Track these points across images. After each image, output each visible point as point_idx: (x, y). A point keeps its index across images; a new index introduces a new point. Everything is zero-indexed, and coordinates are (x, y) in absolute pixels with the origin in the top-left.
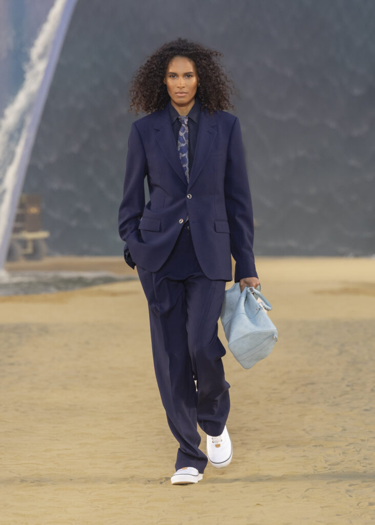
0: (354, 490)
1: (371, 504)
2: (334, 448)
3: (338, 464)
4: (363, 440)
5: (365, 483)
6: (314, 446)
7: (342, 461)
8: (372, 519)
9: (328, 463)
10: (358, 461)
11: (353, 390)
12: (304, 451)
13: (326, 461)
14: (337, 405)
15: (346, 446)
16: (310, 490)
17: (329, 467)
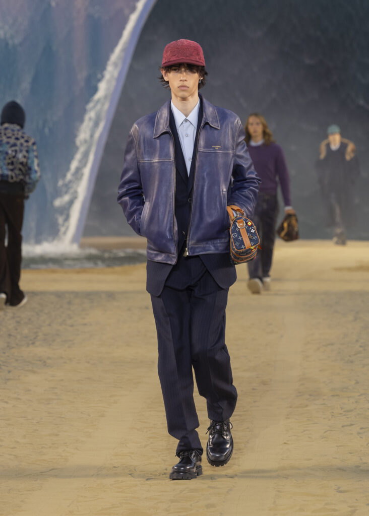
0: (364, 432)
2: (349, 397)
3: (351, 411)
6: (331, 396)
7: (355, 409)
9: (343, 410)
11: (365, 350)
12: (324, 400)
14: (352, 362)
15: (359, 396)
16: (328, 432)
17: (344, 413)
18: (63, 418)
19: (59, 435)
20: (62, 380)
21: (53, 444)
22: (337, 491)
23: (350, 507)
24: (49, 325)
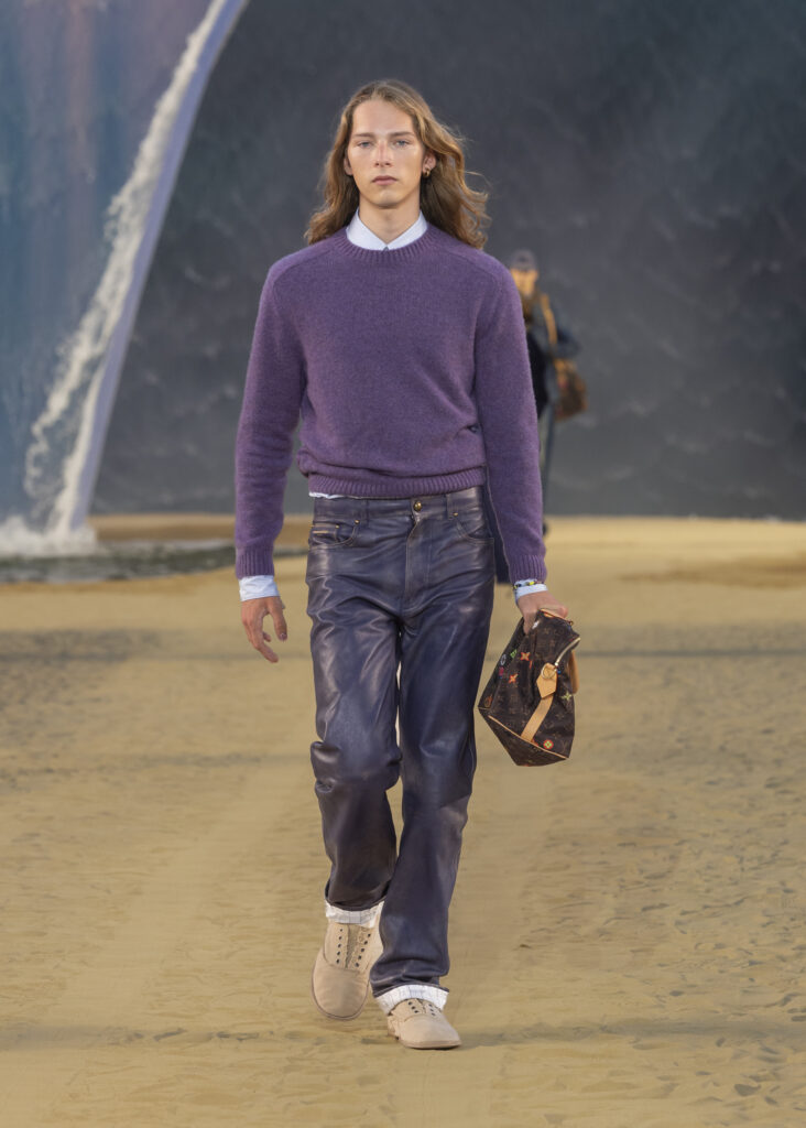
0: (690, 921)
1: (719, 946)
2: (657, 847)
3: (661, 876)
4: (706, 836)
5: (708, 910)
6: (620, 845)
7: (669, 872)
8: (721, 972)
10: (698, 871)
12: (603, 853)
13: (642, 871)
15: (677, 844)
16: (613, 922)
18: (54, 897)
19: (45, 934)
20: (50, 818)
21: (33, 953)
22: (634, 1047)
23: (661, 1078)
24: (22, 702)
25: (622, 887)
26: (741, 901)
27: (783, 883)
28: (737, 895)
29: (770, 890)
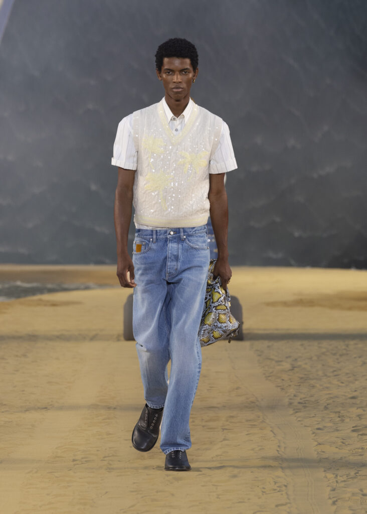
9: (277, 485)
11: (305, 407)
13: (275, 483)
17: (278, 489)
25: (263, 492)
26: (337, 501)
27: (361, 490)
28: (333, 497)
29: (353, 494)
